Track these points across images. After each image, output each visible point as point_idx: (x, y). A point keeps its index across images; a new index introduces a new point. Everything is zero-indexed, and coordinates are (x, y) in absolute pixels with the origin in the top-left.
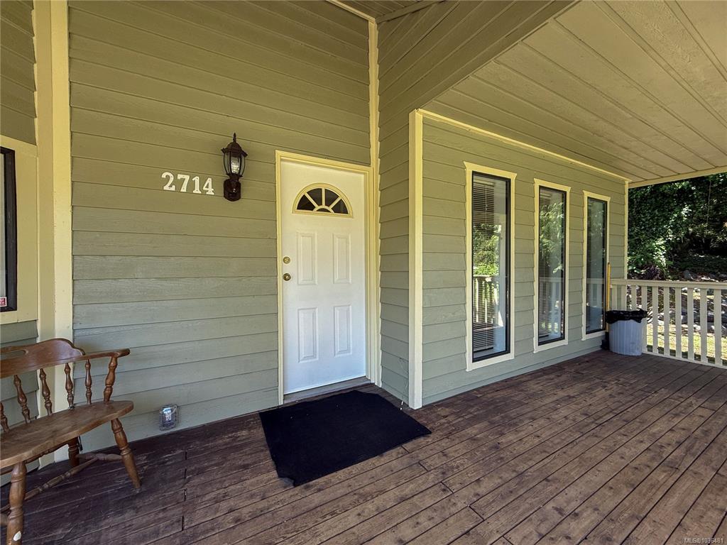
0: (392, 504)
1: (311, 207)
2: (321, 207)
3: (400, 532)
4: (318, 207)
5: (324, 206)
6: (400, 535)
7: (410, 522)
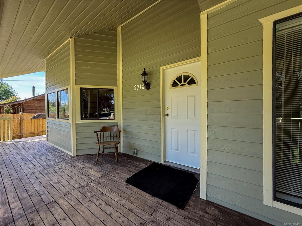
0: (127, 207)
1: (177, 85)
2: (181, 84)
3: (114, 213)
4: (180, 84)
5: (183, 83)
6: (113, 213)
7: (119, 215)
